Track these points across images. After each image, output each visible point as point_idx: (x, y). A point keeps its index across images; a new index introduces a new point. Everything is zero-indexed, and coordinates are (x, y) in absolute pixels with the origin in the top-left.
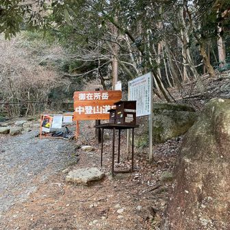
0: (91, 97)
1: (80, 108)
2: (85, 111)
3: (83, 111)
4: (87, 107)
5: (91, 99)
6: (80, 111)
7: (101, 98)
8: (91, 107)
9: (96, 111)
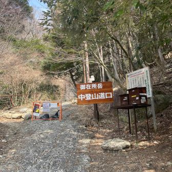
0: (89, 87)
1: (82, 95)
2: (86, 98)
3: (84, 98)
4: (87, 95)
5: (90, 88)
6: (82, 98)
7: (97, 87)
8: (90, 95)
9: (94, 97)
